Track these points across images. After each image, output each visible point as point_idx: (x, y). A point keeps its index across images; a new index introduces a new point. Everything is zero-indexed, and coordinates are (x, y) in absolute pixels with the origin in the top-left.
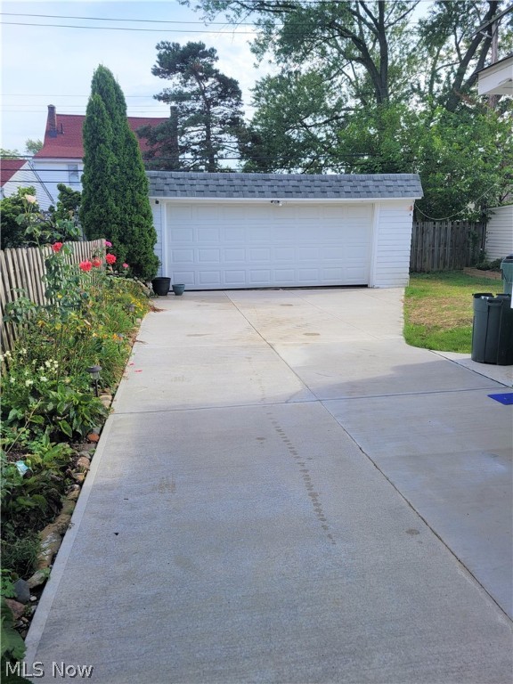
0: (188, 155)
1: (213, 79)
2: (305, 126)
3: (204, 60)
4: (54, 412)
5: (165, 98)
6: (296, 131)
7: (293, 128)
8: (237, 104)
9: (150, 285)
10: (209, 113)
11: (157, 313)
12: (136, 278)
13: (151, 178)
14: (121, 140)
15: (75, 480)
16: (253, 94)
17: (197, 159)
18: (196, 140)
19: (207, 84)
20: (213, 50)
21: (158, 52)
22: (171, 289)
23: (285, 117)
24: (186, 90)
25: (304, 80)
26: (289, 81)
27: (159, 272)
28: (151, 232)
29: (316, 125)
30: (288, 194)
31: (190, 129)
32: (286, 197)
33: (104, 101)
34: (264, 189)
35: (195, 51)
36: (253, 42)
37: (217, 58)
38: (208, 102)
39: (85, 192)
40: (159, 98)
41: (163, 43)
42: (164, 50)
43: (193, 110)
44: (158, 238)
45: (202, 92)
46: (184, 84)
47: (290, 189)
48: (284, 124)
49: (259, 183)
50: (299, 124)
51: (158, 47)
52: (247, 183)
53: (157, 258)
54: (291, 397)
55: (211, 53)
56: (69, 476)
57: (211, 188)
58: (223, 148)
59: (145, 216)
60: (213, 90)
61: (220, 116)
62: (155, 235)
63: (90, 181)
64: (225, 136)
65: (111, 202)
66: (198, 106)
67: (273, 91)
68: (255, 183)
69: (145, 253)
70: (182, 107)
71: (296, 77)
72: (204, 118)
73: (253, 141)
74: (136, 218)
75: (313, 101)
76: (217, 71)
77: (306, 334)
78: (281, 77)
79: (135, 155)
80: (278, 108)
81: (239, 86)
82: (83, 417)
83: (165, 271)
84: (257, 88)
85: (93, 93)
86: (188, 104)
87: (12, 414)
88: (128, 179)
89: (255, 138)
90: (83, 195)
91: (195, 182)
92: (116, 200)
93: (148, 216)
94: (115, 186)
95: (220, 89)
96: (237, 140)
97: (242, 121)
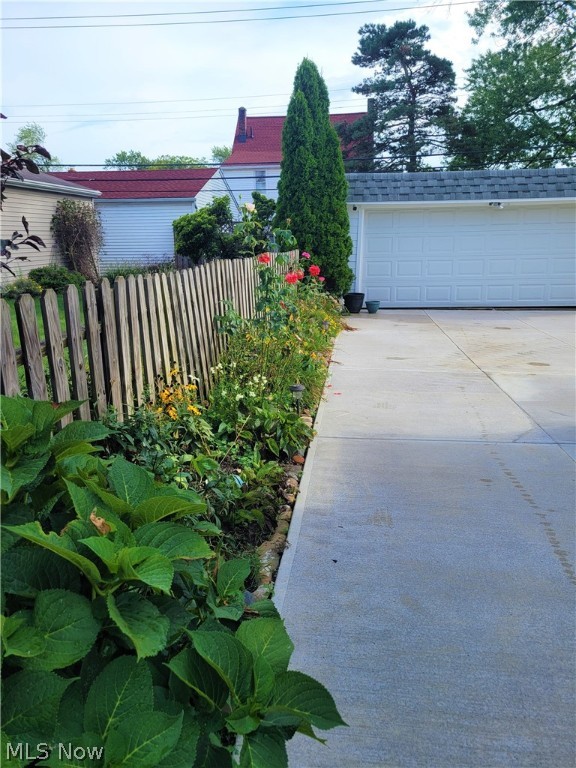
0: (386, 154)
1: (422, 63)
2: (533, 109)
3: (413, 41)
4: (261, 430)
5: (363, 90)
6: (521, 117)
7: (517, 113)
8: (448, 90)
9: (342, 301)
10: (414, 103)
11: (350, 332)
12: (328, 293)
13: (350, 181)
14: (321, 140)
15: (286, 500)
16: (467, 75)
17: (396, 158)
18: (397, 135)
19: (414, 69)
20: (424, 28)
21: (360, 37)
22: (364, 306)
23: (507, 99)
24: (390, 78)
25: (535, 53)
26: (515, 57)
27: (352, 287)
28: (347, 242)
29: (547, 108)
30: (513, 194)
31: (390, 124)
32: (510, 197)
33: (307, 98)
34: (482, 189)
35: (404, 30)
36: (472, 13)
37: (429, 37)
38: (415, 91)
39: (280, 199)
40: (357, 90)
41: (367, 26)
42: (367, 34)
43: (395, 101)
44: (353, 249)
45: (408, 78)
46: (387, 72)
47: (516, 188)
48: (506, 109)
49: (476, 181)
50: (524, 108)
51: (361, 32)
52: (461, 182)
53: (351, 271)
54: (520, 436)
55: (422, 33)
56: (280, 495)
57: (417, 190)
58: (428, 144)
59: (341, 225)
60: (421, 75)
61: (427, 105)
62: (351, 245)
63: (287, 187)
64: (432, 129)
65: (307, 210)
66: (401, 95)
67: (494, 70)
68: (471, 182)
69: (339, 266)
70: (383, 99)
71: (524, 51)
72: (409, 110)
73: (463, 133)
74: (332, 227)
75: (545, 79)
76: (427, 52)
77: (531, 364)
78: (505, 52)
79: (336, 156)
80: (500, 90)
81: (453, 67)
82: (289, 436)
83: (359, 286)
84: (474, 68)
85: (296, 89)
86: (390, 94)
87: (222, 427)
88: (326, 184)
89: (468, 129)
90: (279, 202)
91: (399, 184)
92: (312, 207)
93: (344, 224)
94: (312, 192)
95: (429, 74)
96: (444, 132)
97: (453, 109)
